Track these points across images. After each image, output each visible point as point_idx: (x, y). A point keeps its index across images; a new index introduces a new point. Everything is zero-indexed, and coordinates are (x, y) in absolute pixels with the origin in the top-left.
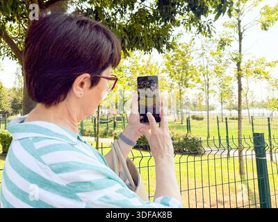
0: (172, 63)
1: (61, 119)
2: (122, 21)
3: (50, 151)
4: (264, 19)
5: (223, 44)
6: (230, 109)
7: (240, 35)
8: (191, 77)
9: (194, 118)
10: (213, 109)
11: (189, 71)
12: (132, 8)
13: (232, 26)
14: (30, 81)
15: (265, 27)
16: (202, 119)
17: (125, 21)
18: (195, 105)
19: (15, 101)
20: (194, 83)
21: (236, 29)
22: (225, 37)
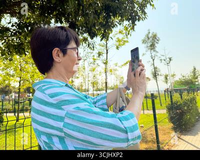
5: (100, 54)
13: (103, 46)
15: (117, 48)
22: (100, 51)
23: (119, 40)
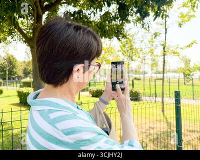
0: (124, 46)
1: (65, 94)
2: (94, 19)
3: (61, 121)
4: (180, 20)
5: (156, 35)
6: (156, 73)
7: (166, 29)
8: (135, 55)
9: (135, 79)
10: (146, 73)
11: (134, 51)
12: (101, 10)
13: (161, 25)
14: (42, 70)
15: (180, 25)
16: (140, 79)
17: (97, 19)
18: (136, 72)
19: (25, 69)
20: (136, 58)
21: (164, 26)
22: (157, 31)
23: (182, 16)
